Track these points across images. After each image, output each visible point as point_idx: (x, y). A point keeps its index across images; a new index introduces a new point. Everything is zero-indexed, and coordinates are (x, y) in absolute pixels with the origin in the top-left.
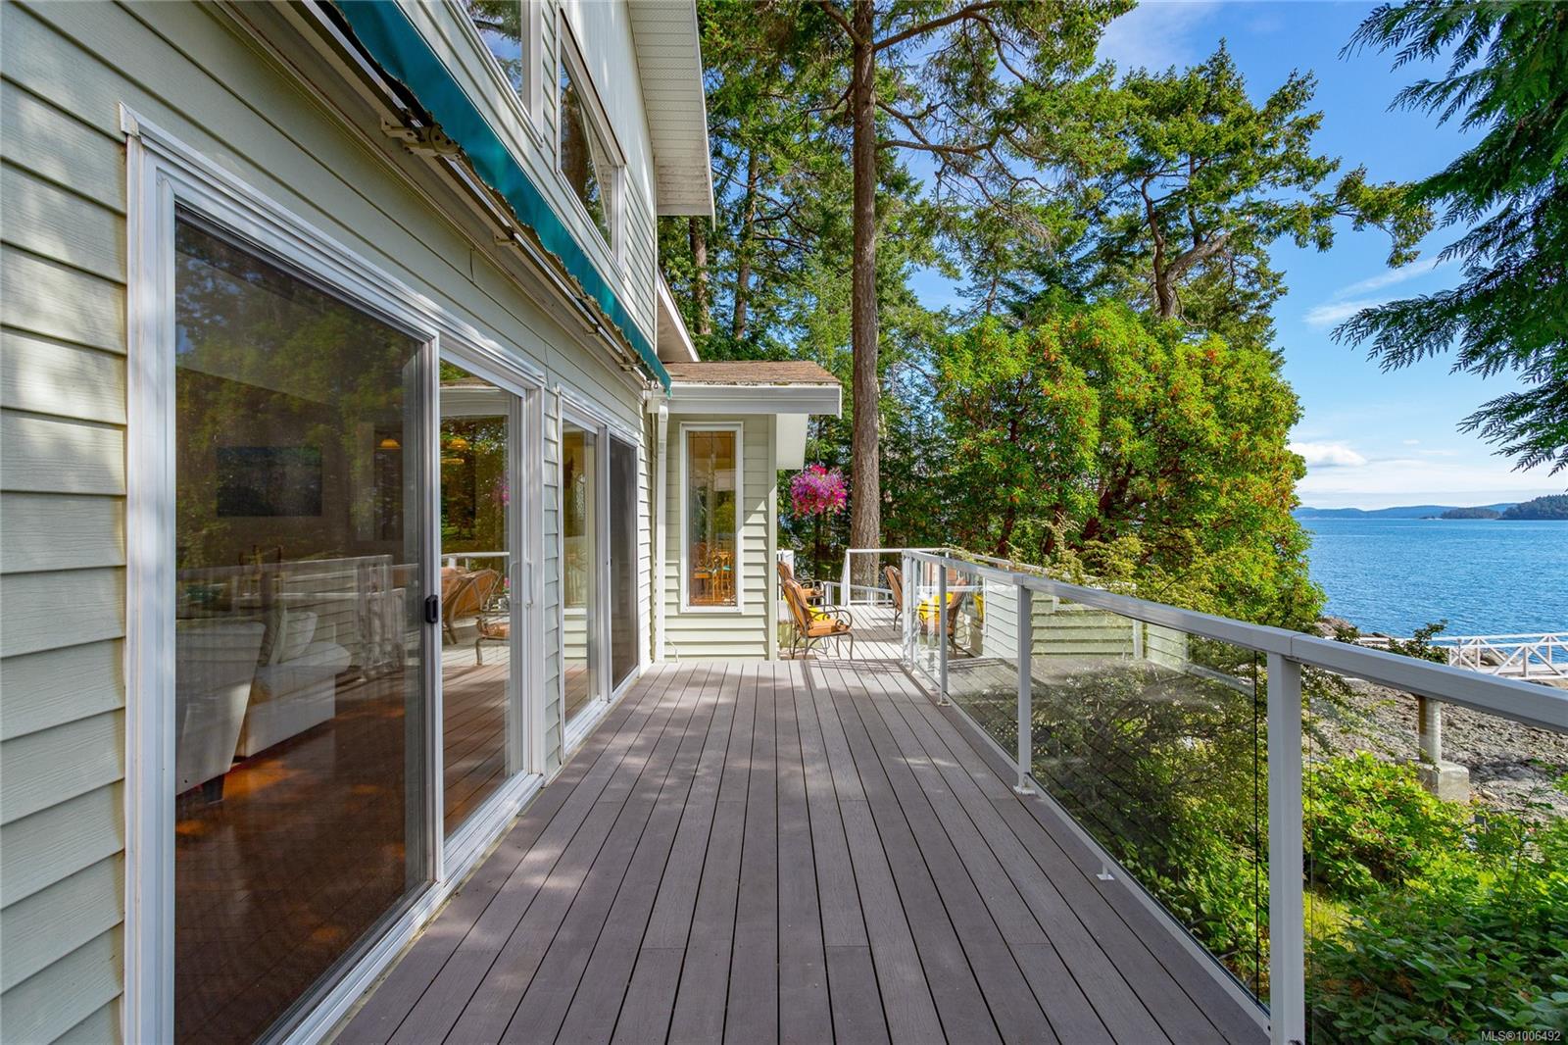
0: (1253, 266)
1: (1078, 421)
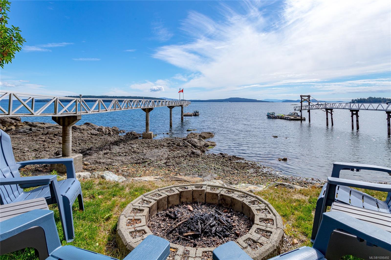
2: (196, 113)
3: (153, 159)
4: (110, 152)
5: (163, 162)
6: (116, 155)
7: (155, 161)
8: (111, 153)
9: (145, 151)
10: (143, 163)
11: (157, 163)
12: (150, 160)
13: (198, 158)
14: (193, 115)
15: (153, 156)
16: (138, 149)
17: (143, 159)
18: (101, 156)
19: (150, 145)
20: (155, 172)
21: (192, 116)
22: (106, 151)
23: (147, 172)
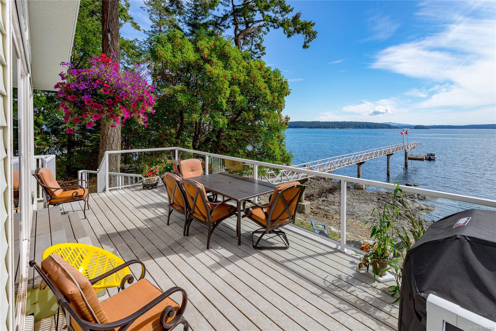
0: (258, 42)
1: (222, 85)
2: (431, 157)
3: (360, 214)
4: (326, 200)
5: (369, 218)
6: (331, 204)
7: (362, 216)
8: (328, 201)
9: (355, 203)
10: (352, 215)
11: (363, 218)
12: (358, 214)
13: (404, 220)
14: (425, 159)
15: (360, 211)
16: (349, 200)
17: (352, 212)
18: (320, 203)
19: (361, 198)
20: (360, 225)
21: (423, 160)
22: (323, 199)
23: (354, 223)
